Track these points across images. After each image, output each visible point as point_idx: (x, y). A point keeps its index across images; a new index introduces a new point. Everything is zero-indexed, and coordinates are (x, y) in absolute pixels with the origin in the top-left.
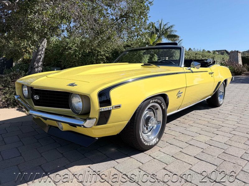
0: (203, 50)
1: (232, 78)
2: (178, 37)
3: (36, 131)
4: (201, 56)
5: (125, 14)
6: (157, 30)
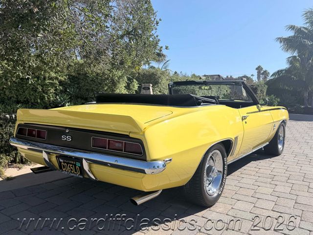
2: (165, 56)
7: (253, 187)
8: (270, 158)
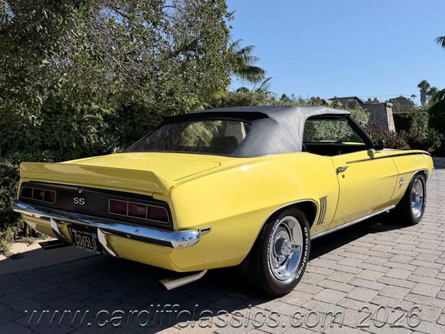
0: (312, 98)
7: (354, 270)
8: (399, 229)
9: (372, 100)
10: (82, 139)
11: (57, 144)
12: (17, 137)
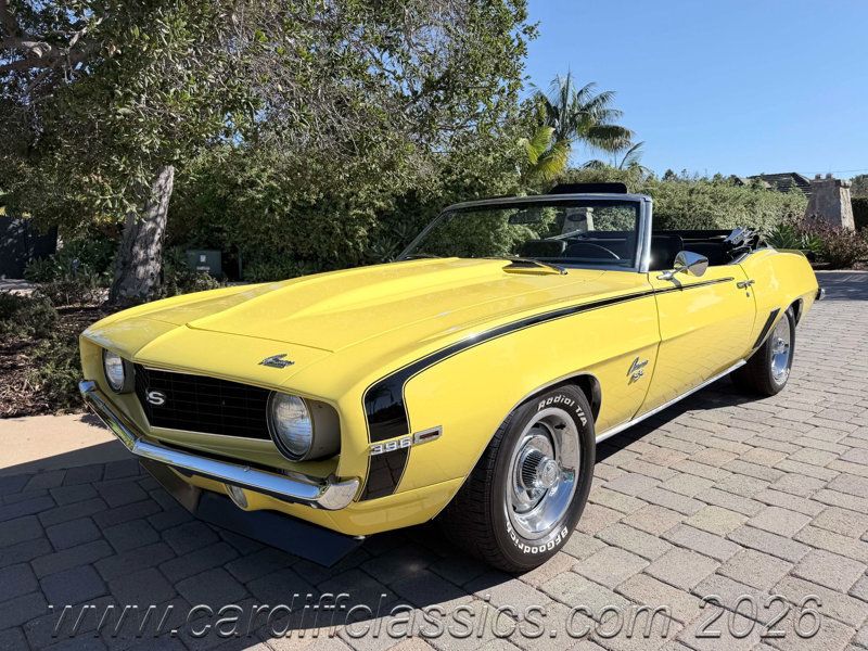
0: (716, 176)
1: (820, 290)
2: (628, 133)
3: (150, 498)
4: (707, 197)
5: (442, 78)
6: (553, 112)
9: (823, 177)
10: (348, 246)
11: (315, 253)
12: (262, 243)
